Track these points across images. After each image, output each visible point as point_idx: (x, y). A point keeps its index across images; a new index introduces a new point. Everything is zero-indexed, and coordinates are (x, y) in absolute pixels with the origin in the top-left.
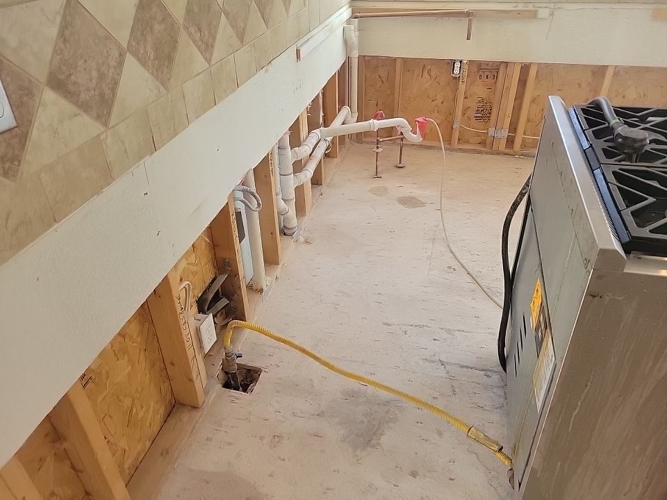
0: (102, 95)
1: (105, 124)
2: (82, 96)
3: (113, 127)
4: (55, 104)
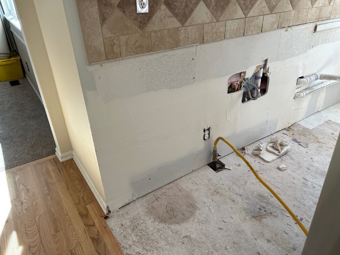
0: (184, 13)
1: (183, 25)
2: (176, 11)
3: (186, 26)
4: (164, 10)
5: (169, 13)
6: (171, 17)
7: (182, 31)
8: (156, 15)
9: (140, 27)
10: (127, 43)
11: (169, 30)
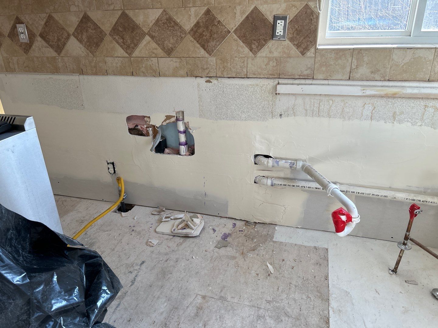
4: (41, 42)
5: (45, 44)
6: (47, 47)
7: (59, 60)
8: (35, 45)
9: (25, 53)
10: (18, 63)
11: (47, 58)
